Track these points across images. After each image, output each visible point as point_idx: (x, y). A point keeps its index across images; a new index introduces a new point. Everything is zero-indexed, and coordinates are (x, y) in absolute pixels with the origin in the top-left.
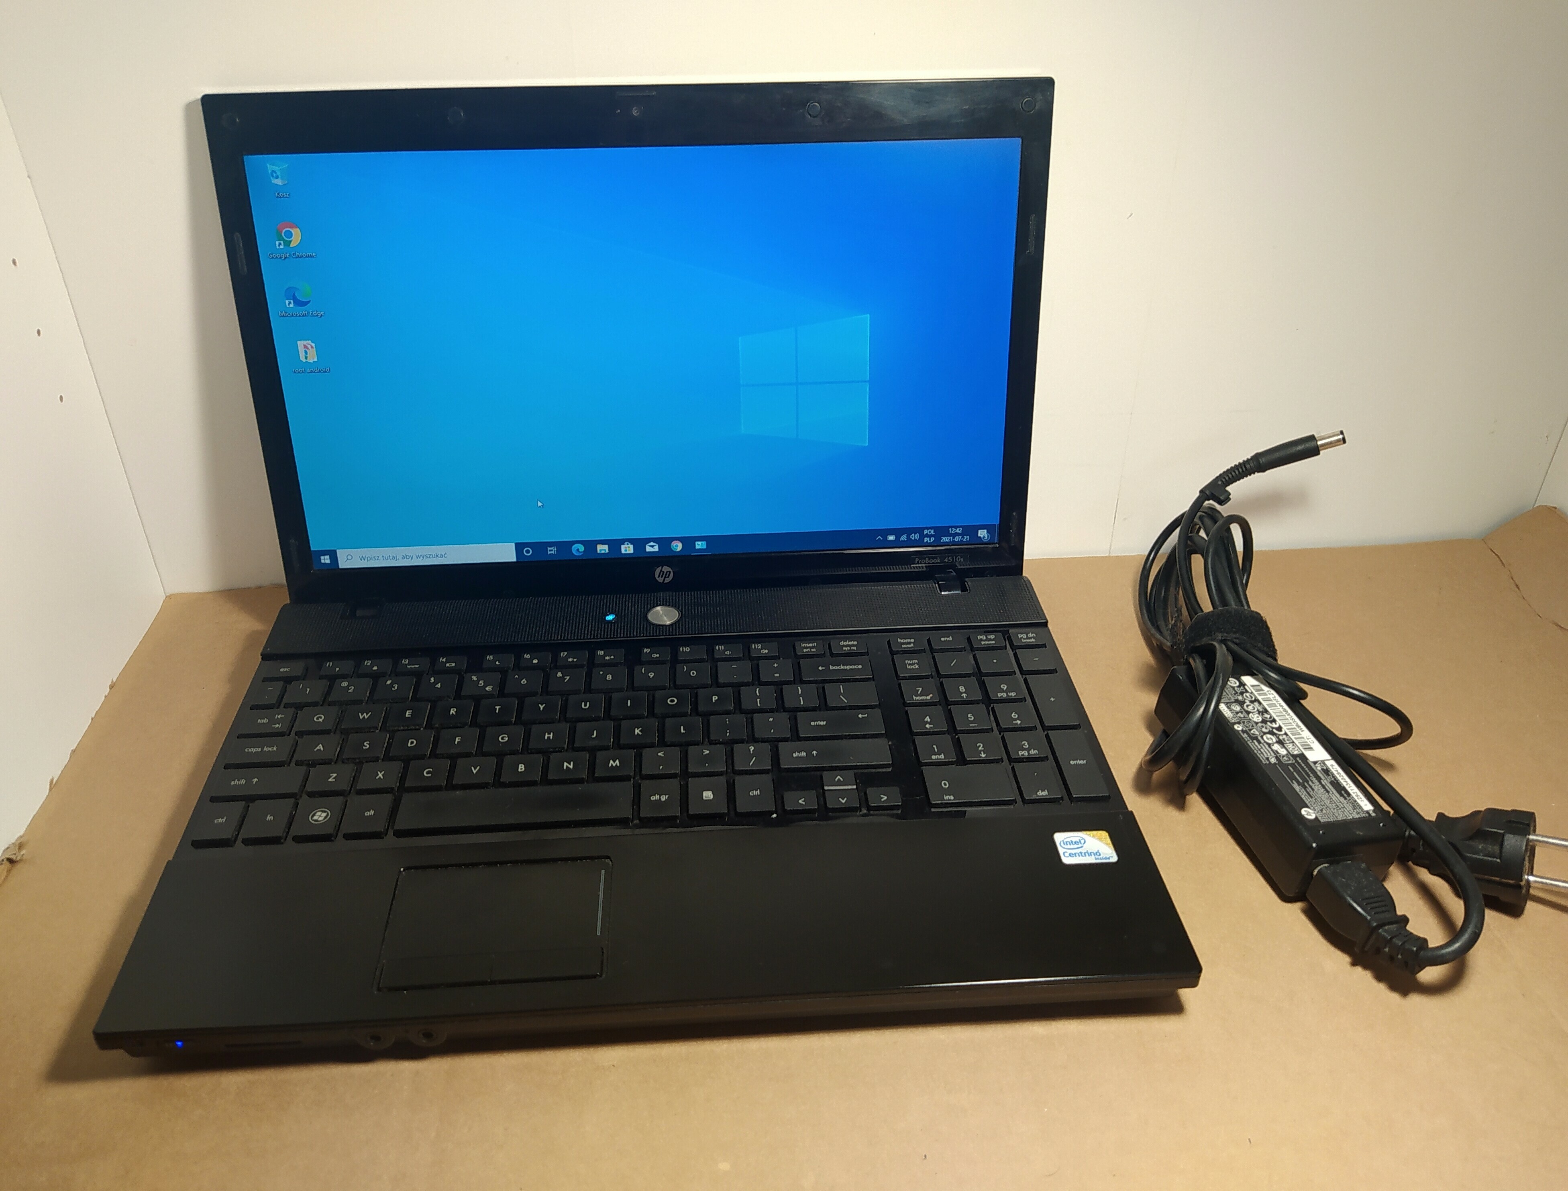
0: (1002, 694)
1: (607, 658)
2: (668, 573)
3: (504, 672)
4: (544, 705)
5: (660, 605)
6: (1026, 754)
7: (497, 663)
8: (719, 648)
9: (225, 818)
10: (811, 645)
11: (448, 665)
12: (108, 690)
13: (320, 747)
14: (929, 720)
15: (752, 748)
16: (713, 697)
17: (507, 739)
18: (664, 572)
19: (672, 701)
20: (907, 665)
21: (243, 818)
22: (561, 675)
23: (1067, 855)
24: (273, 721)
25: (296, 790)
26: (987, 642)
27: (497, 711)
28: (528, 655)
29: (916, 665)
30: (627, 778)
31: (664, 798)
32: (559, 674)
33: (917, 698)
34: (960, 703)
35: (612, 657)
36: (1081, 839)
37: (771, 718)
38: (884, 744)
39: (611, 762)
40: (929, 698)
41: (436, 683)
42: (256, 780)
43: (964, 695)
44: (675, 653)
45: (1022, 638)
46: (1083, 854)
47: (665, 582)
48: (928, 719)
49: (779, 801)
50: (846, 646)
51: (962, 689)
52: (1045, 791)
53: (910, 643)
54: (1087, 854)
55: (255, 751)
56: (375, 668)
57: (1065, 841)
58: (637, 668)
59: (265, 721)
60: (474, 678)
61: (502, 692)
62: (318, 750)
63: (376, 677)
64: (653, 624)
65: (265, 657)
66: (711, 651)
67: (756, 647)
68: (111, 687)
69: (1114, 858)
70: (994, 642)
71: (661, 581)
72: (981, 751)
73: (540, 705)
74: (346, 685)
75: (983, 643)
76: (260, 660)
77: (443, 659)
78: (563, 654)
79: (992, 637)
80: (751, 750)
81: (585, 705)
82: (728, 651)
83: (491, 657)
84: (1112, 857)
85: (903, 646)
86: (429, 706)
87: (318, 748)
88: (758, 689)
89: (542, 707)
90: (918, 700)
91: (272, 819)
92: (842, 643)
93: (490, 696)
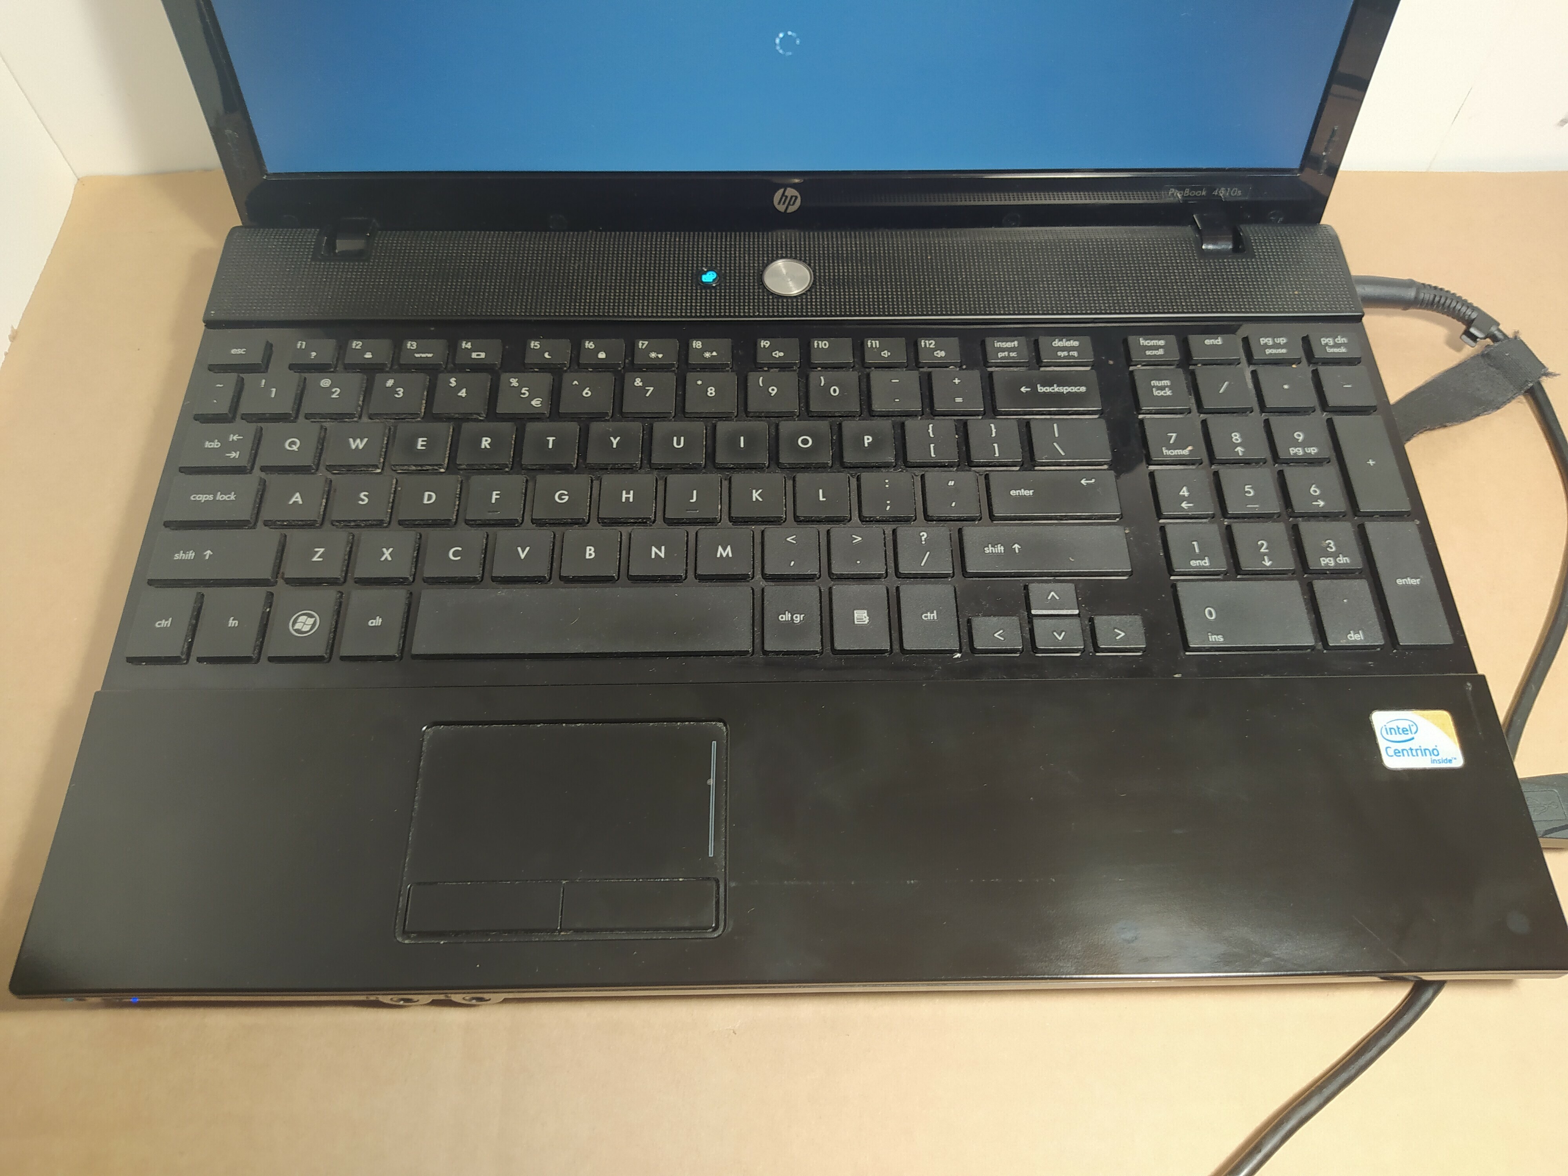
0: (1296, 450)
1: (707, 355)
2: (794, 198)
3: (555, 370)
4: (618, 438)
5: (782, 258)
6: (1332, 563)
7: (546, 355)
8: (872, 344)
9: (170, 619)
10: (1009, 345)
11: (474, 355)
12: (9, 343)
13: (297, 498)
14: (1186, 494)
15: (924, 535)
16: (866, 437)
17: (567, 498)
18: (787, 197)
19: (805, 442)
20: (1154, 389)
21: (197, 615)
22: (641, 384)
23: (1391, 752)
24: (229, 446)
25: (267, 574)
26: (1274, 351)
27: (550, 446)
28: (591, 343)
29: (1167, 389)
30: (742, 578)
31: (798, 618)
32: (638, 382)
33: (1169, 452)
34: (1233, 462)
35: (714, 354)
36: (1411, 723)
37: (952, 480)
38: (1117, 534)
39: (720, 549)
40: (1186, 452)
41: (458, 388)
42: (209, 552)
43: (1239, 449)
44: (806, 350)
45: (1326, 344)
46: (1414, 752)
47: (788, 211)
48: (1185, 492)
49: (966, 632)
50: (1063, 349)
51: (1236, 437)
52: (1359, 633)
53: (1157, 348)
54: (1419, 752)
55: (204, 499)
56: (368, 355)
57: (1388, 726)
58: (752, 376)
59: (216, 444)
60: (514, 382)
61: (555, 412)
62: (295, 502)
63: (371, 370)
64: (772, 294)
65: (210, 324)
66: (859, 349)
67: (928, 346)
68: (13, 337)
69: (1458, 762)
70: (1284, 351)
71: (783, 210)
72: (1265, 554)
73: (612, 438)
74: (328, 385)
75: (1268, 351)
76: (204, 328)
77: (466, 344)
78: (643, 344)
79: (1282, 341)
80: (923, 538)
81: (679, 443)
82: (886, 352)
83: (537, 343)
84: (1455, 759)
85: (1148, 353)
86: (451, 428)
87: (294, 499)
88: (931, 426)
89: (615, 442)
90: (1171, 456)
91: (236, 625)
92: (1057, 343)
93: (536, 417)
